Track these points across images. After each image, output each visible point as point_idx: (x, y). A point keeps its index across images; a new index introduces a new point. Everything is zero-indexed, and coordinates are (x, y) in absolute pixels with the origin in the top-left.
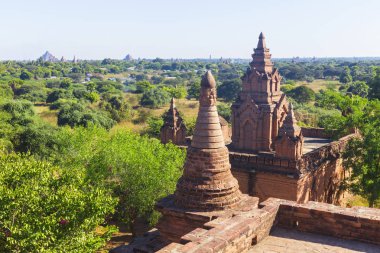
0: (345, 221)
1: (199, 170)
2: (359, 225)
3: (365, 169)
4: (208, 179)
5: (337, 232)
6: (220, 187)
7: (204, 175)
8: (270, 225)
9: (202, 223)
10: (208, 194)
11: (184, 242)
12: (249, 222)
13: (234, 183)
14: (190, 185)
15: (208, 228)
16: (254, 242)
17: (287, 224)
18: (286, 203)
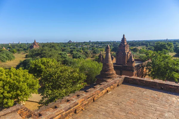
0: (141, 81)
1: (106, 68)
2: (145, 82)
3: (152, 70)
4: (108, 71)
5: (139, 84)
6: (111, 73)
7: (107, 70)
8: (122, 82)
9: (105, 81)
10: (108, 75)
11: (101, 85)
12: (117, 80)
13: (114, 72)
14: (104, 72)
15: (107, 82)
16: (118, 85)
17: (126, 82)
18: (126, 76)
